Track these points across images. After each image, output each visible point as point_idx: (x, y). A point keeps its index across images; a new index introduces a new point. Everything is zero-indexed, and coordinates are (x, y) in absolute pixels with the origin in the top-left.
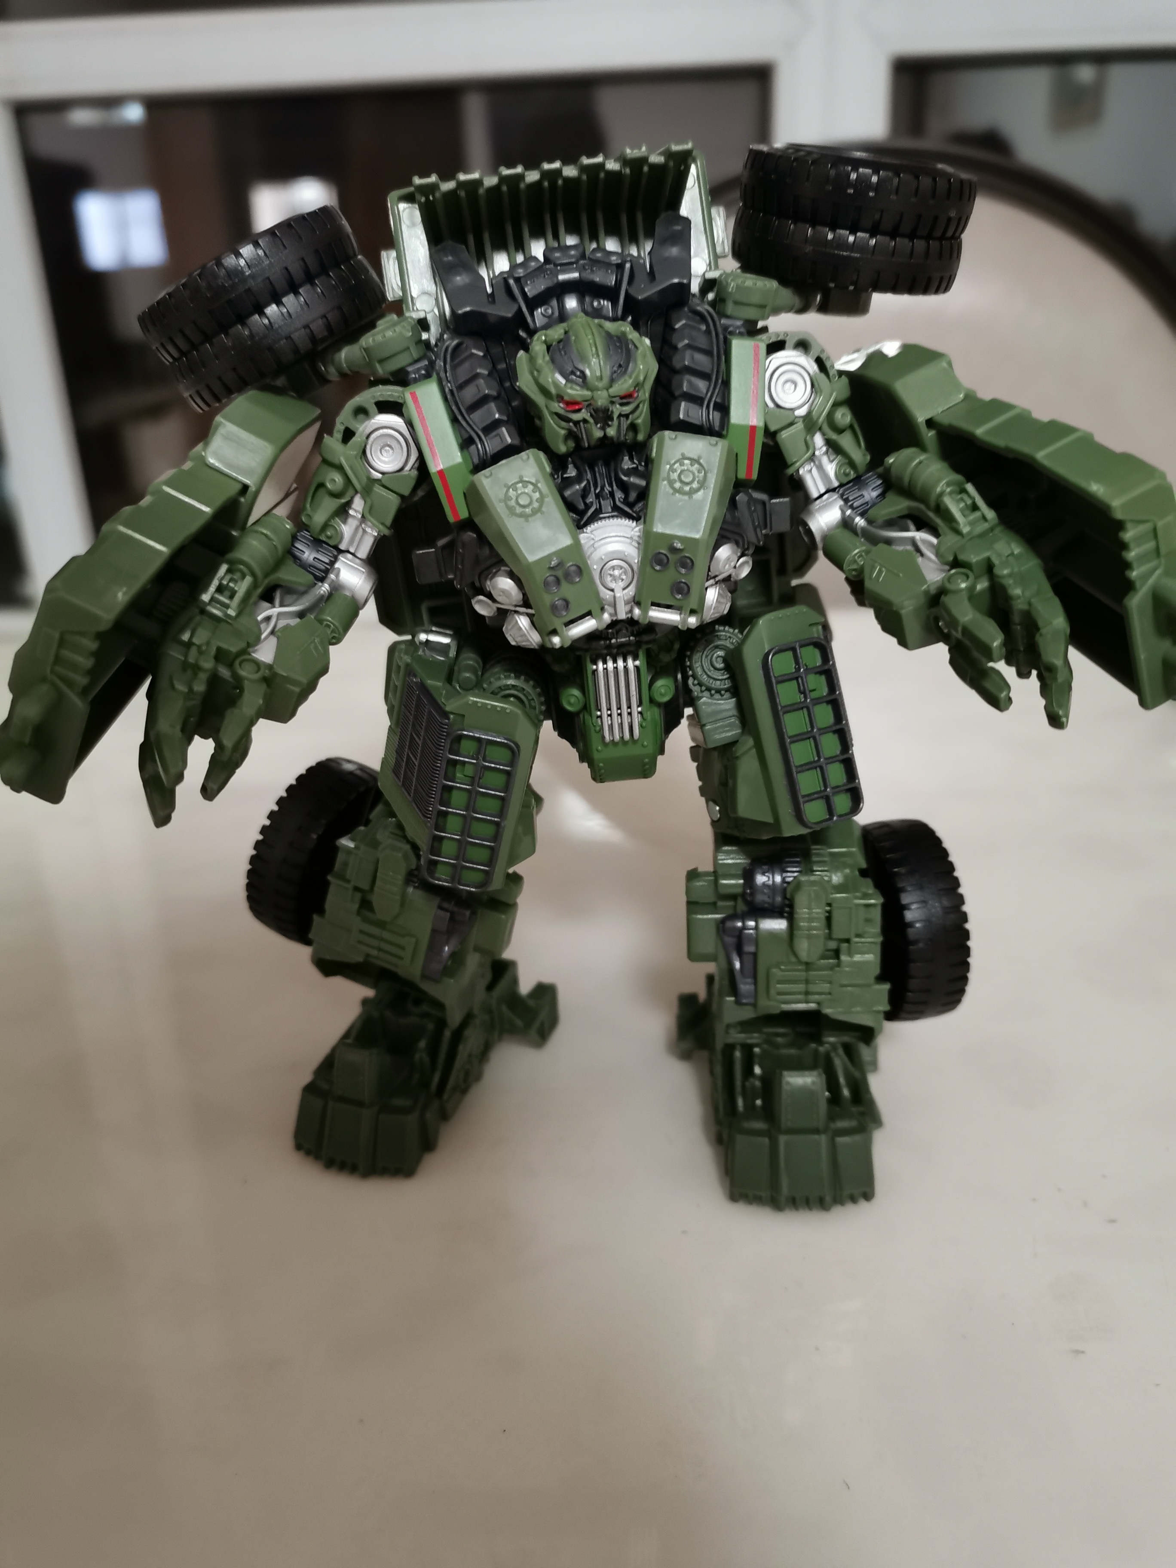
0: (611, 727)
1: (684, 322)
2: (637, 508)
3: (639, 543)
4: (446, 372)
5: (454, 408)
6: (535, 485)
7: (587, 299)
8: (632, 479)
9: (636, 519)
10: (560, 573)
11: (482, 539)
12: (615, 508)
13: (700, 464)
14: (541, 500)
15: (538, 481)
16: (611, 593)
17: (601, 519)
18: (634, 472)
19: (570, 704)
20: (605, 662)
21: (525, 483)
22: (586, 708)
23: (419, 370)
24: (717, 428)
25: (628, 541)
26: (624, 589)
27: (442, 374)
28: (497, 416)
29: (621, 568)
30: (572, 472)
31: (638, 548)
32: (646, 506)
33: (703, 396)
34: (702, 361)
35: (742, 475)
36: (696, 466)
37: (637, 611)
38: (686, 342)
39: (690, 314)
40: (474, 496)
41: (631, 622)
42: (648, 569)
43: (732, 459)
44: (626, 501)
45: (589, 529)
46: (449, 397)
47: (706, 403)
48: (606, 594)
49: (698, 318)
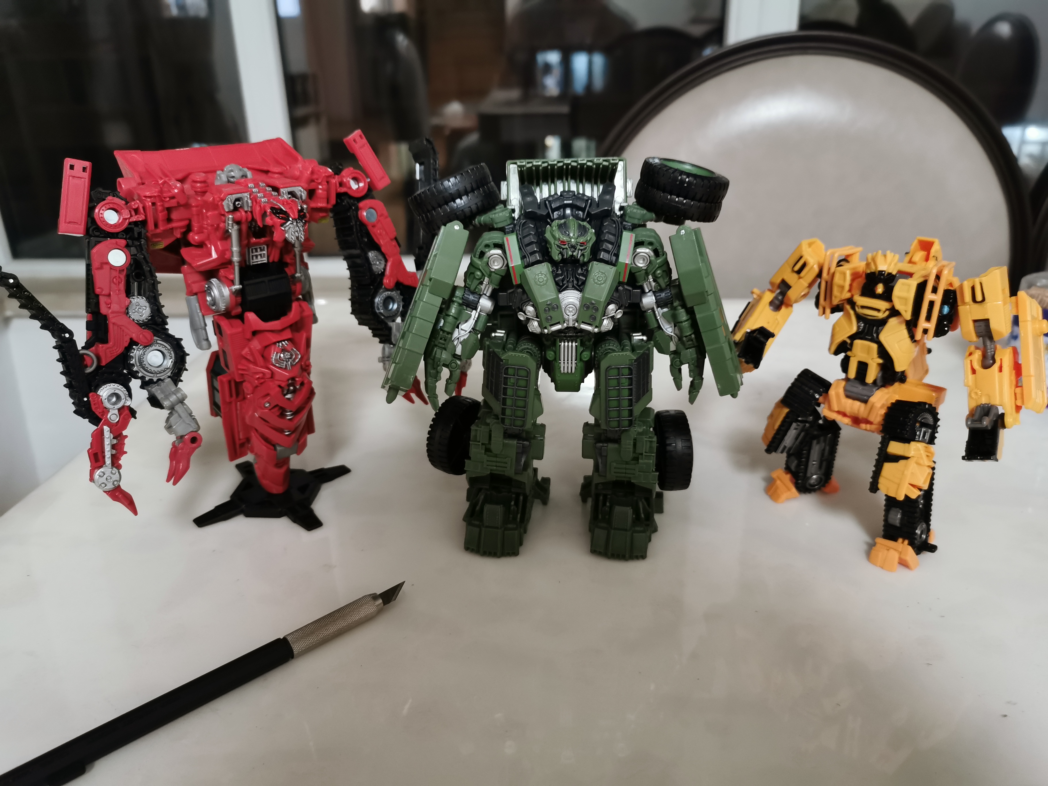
0: (564, 367)
1: (607, 223)
2: (581, 287)
3: (580, 300)
4: (519, 231)
5: (520, 244)
6: (545, 275)
7: (574, 210)
8: (580, 277)
9: (580, 291)
10: (550, 307)
11: (524, 292)
12: (573, 286)
13: (605, 274)
14: (547, 281)
15: (547, 274)
16: (568, 316)
17: (567, 290)
18: (582, 275)
19: (550, 357)
20: (564, 343)
21: (542, 274)
22: (555, 359)
23: (510, 228)
24: (614, 262)
25: (577, 298)
26: (573, 316)
27: (518, 232)
28: (535, 249)
29: (572, 308)
30: (560, 272)
31: (580, 302)
32: (584, 287)
33: (610, 250)
34: (611, 238)
35: (621, 280)
36: (604, 275)
37: (576, 324)
38: (607, 230)
39: (610, 220)
40: (523, 276)
41: (574, 328)
42: (582, 309)
43: (618, 274)
44: (577, 285)
45: (563, 293)
46: (519, 240)
47: (611, 253)
48: (566, 317)
49: (613, 222)
